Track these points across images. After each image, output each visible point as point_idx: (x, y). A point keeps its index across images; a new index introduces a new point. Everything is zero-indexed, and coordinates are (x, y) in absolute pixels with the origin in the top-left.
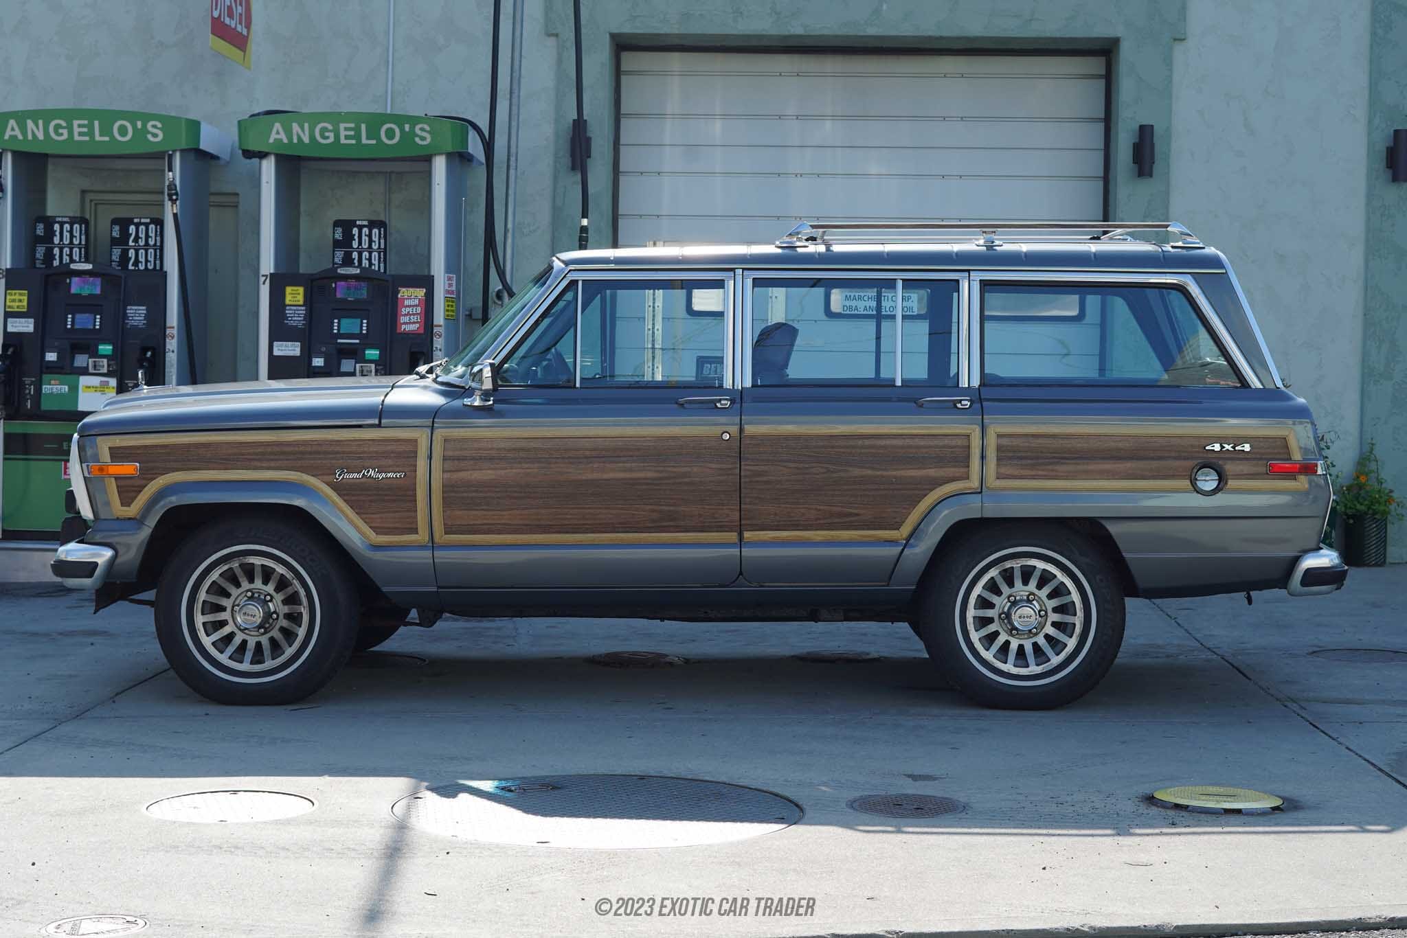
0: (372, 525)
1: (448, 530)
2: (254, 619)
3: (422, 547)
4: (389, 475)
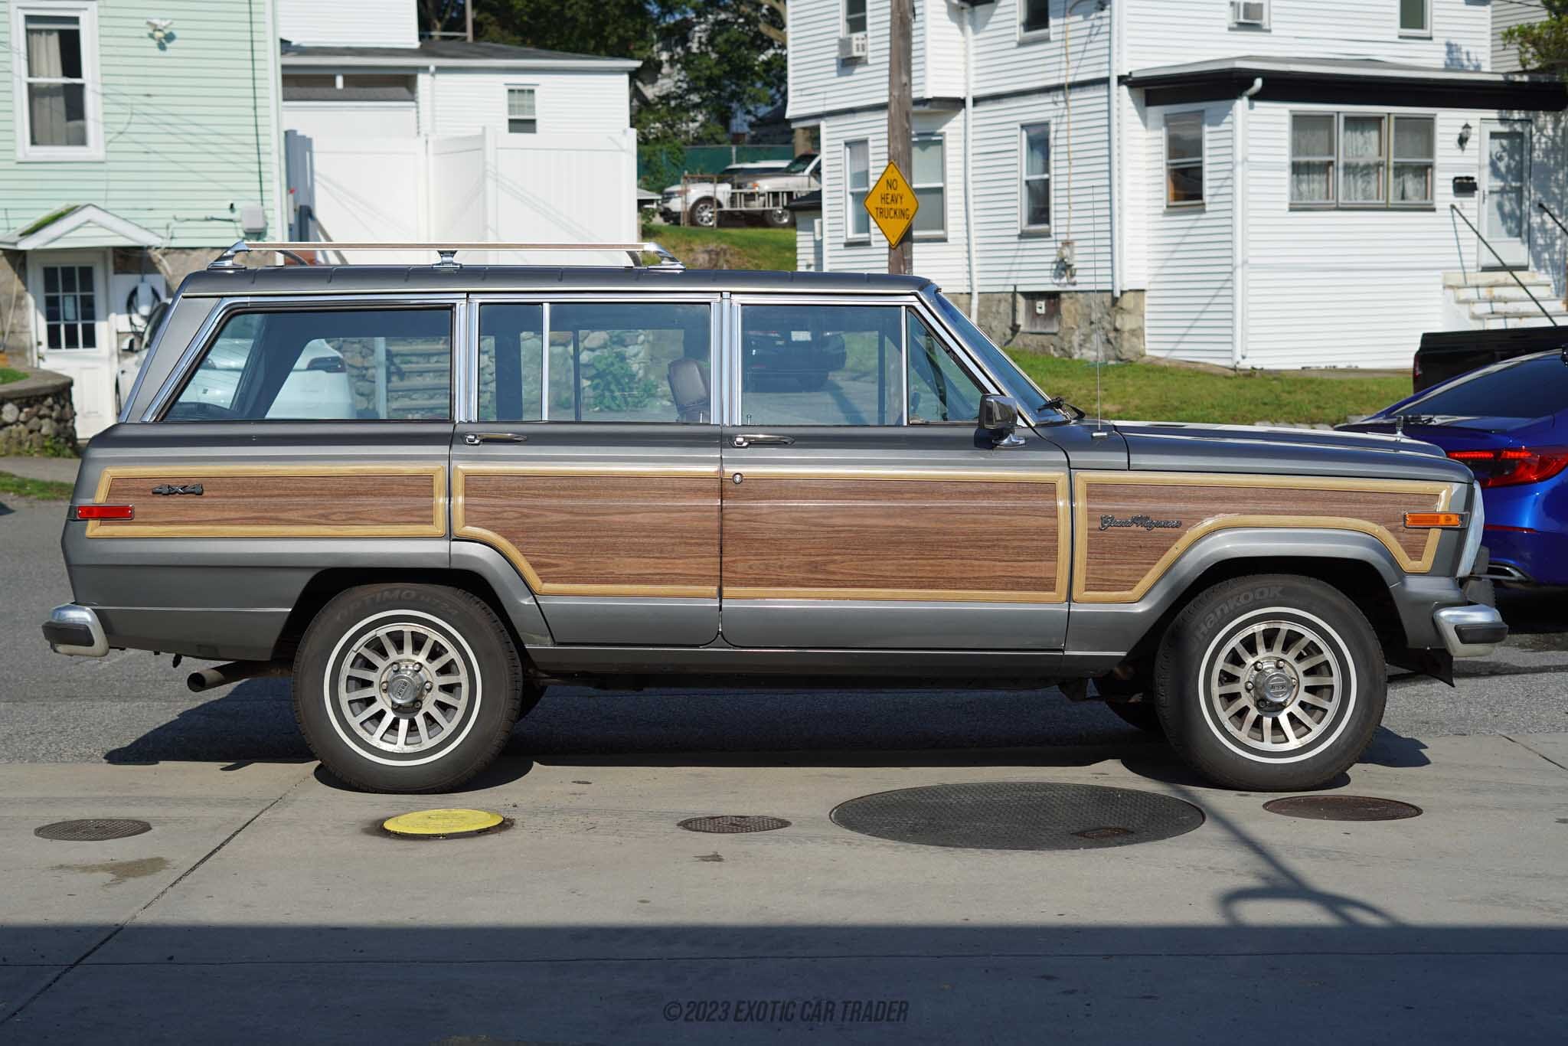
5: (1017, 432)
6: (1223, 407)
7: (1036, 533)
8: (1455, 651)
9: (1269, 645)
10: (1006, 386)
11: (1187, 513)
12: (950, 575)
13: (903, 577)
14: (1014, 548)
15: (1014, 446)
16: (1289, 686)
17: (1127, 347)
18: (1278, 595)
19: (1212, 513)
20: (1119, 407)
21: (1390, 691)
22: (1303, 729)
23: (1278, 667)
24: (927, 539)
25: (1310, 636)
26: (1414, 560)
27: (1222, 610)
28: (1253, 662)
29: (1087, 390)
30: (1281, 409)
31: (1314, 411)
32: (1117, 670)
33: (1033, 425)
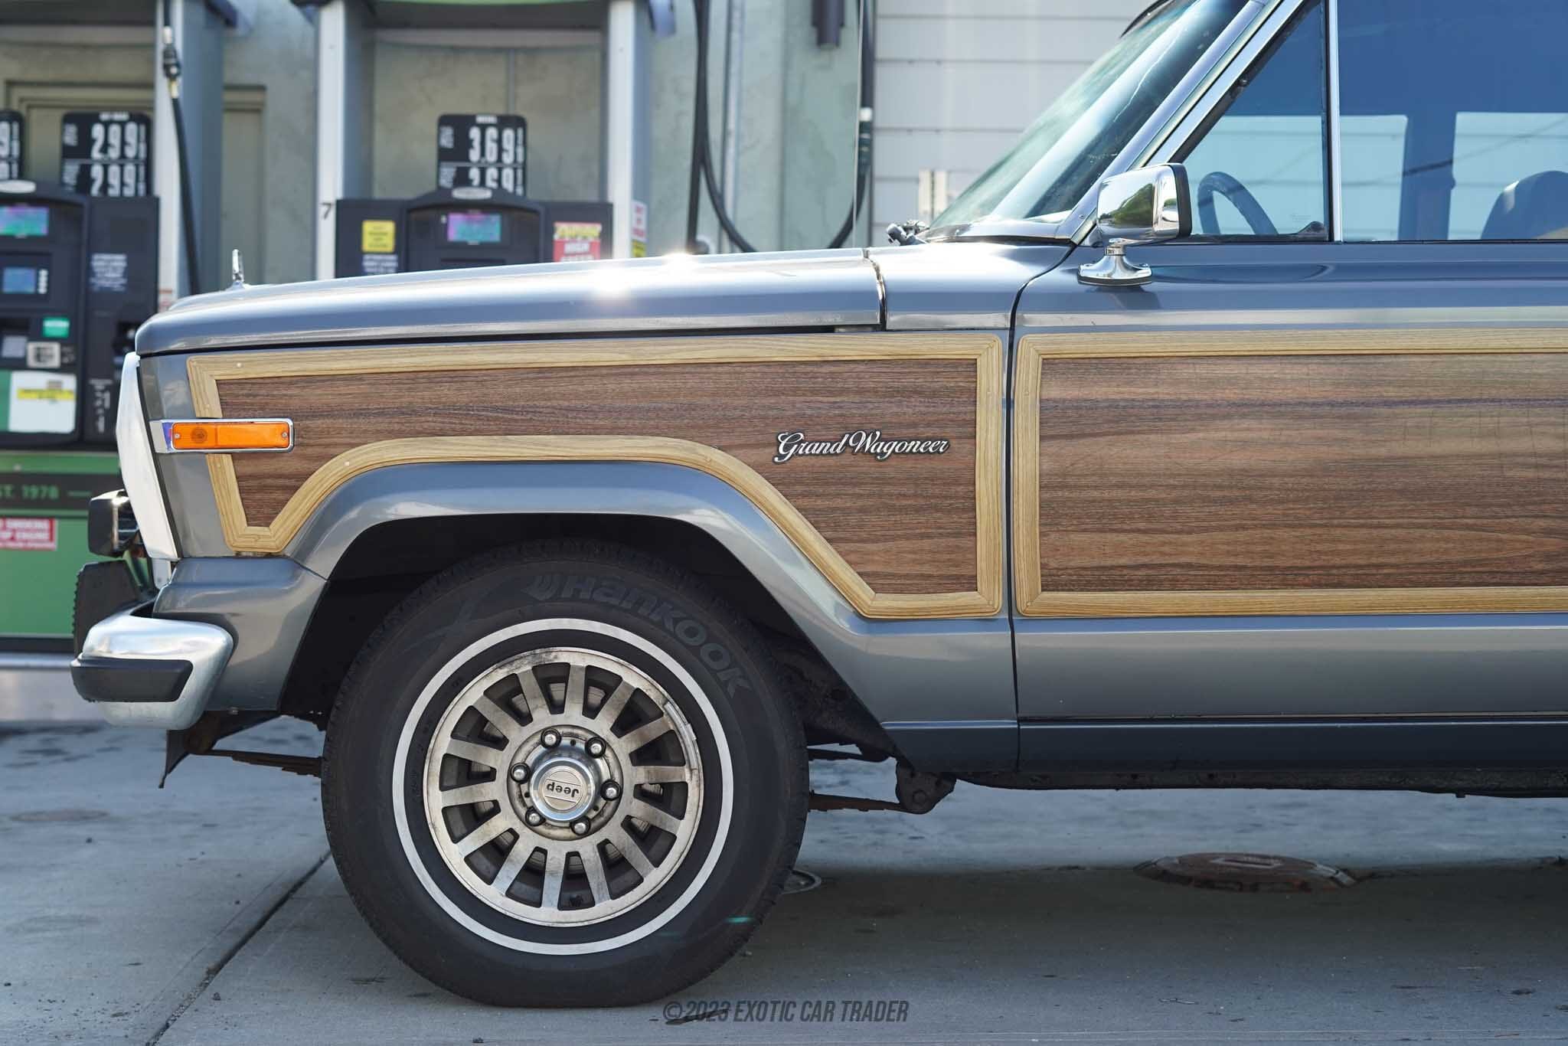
0: (869, 568)
1: (1051, 582)
2: (576, 800)
3: (985, 622)
4: (909, 447)
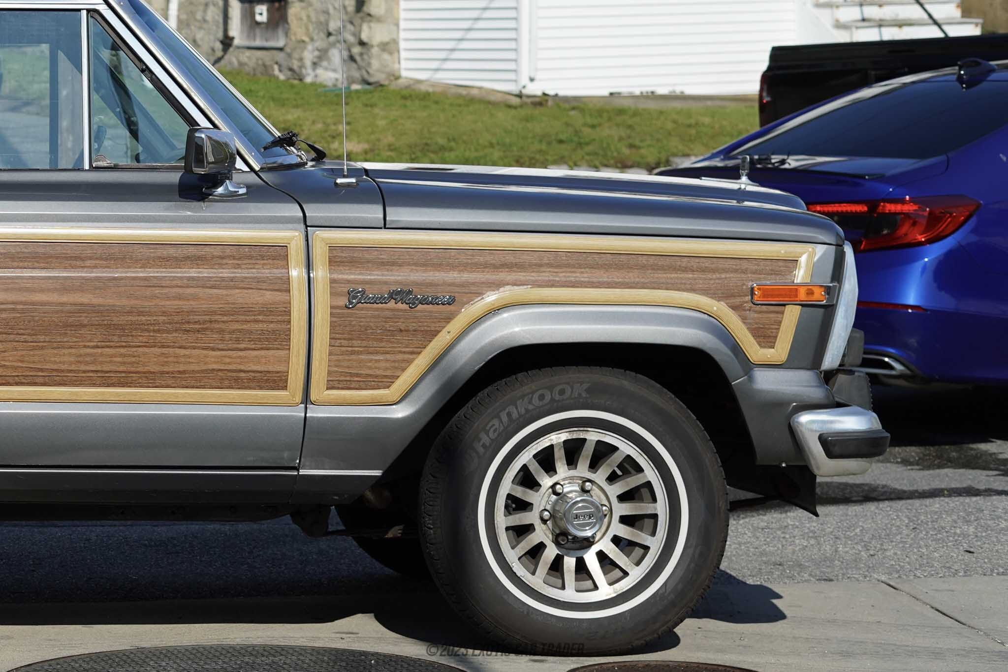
5: (236, 177)
6: (504, 145)
7: (261, 313)
8: (818, 468)
9: (572, 462)
10: (221, 116)
11: (462, 285)
12: (146, 369)
13: (84, 372)
14: (233, 332)
15: (232, 197)
16: (599, 515)
17: (377, 66)
18: (584, 395)
19: (497, 285)
20: (366, 146)
21: (732, 522)
22: (617, 573)
23: (584, 491)
24: (116, 320)
25: (626, 448)
26: (764, 347)
27: (509, 415)
28: (551, 484)
29: (324, 123)
30: (582, 148)
31: (626, 151)
32: (369, 495)
33: (257, 167)
